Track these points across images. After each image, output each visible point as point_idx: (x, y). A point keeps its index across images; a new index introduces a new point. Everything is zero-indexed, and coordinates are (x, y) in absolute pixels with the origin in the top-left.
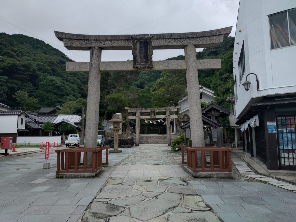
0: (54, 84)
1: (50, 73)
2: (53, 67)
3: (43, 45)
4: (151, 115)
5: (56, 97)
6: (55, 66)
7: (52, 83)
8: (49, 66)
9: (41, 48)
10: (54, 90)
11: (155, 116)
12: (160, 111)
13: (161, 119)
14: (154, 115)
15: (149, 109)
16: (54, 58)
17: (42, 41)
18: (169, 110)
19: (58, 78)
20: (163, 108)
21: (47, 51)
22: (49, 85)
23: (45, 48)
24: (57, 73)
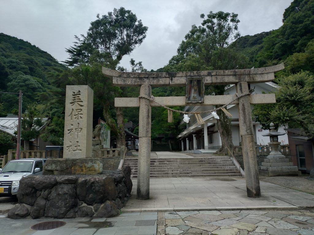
0: (27, 85)
1: (27, 72)
2: (32, 66)
3: (27, 46)
4: (190, 93)
5: (30, 101)
6: (35, 65)
7: (24, 84)
8: (25, 64)
9: (25, 49)
10: (27, 92)
11: (203, 97)
12: (218, 81)
13: (222, 105)
14: (200, 94)
15: (180, 74)
16: (39, 60)
17: (27, 42)
18: (247, 79)
19: (35, 78)
20: (227, 72)
21: (32, 52)
22: (21, 86)
23: (30, 49)
24: (36, 74)
